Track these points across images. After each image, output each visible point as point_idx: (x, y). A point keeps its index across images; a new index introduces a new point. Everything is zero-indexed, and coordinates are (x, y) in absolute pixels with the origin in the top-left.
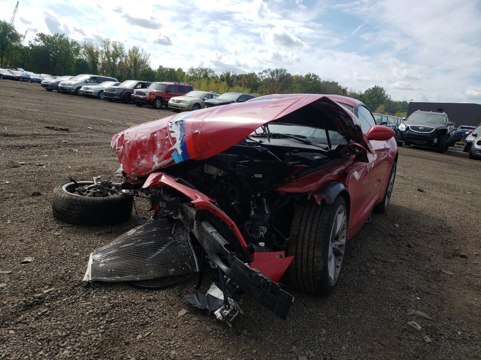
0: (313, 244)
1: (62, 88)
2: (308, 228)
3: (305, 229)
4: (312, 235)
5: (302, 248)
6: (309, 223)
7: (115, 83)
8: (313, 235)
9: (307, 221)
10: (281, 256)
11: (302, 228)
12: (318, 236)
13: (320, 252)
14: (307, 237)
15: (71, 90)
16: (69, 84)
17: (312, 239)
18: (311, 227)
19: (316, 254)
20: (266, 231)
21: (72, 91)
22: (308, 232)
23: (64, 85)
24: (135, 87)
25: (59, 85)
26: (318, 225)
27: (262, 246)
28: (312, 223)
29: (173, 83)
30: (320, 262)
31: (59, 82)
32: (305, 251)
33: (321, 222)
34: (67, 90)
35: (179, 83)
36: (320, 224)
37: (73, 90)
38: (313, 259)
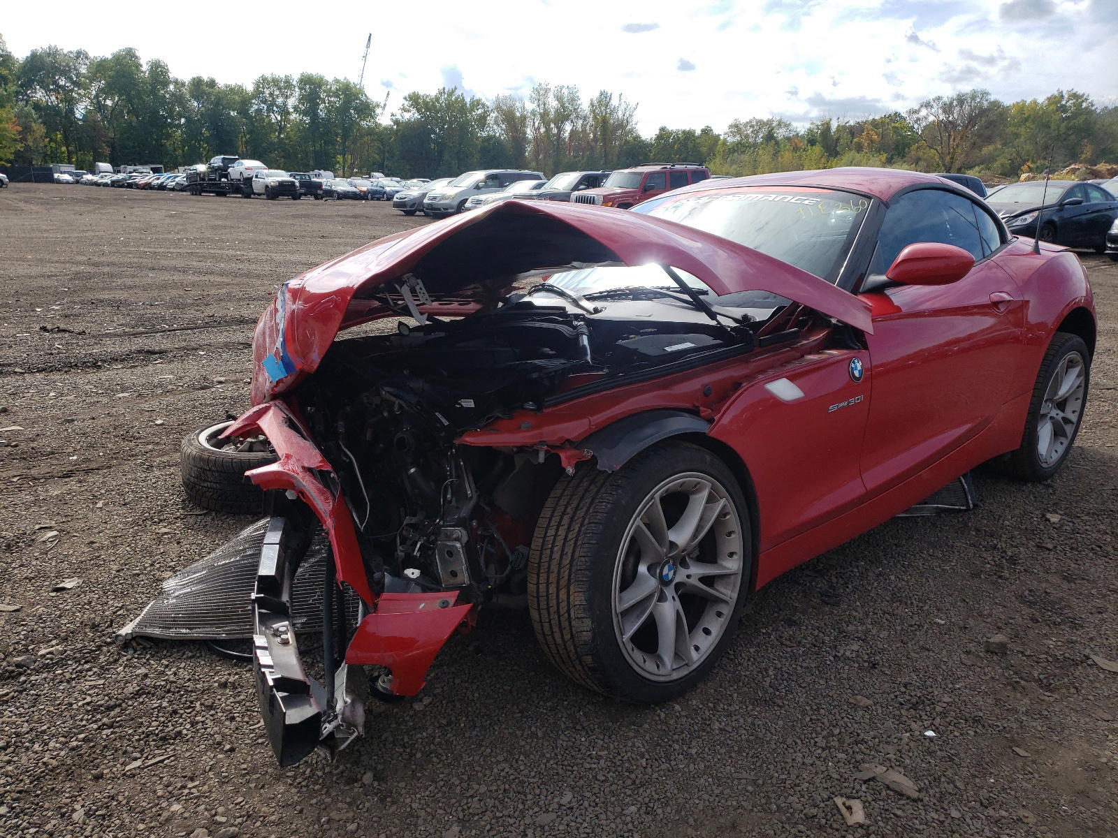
0: (567, 573)
1: (431, 207)
2: (562, 532)
3: (556, 535)
4: (566, 550)
5: (548, 584)
6: (566, 520)
7: (534, 182)
8: (569, 550)
9: (564, 513)
10: (445, 604)
11: (551, 532)
12: (577, 554)
13: (581, 594)
14: (557, 556)
15: (447, 209)
16: (443, 197)
17: (566, 561)
18: (569, 530)
19: (572, 598)
20: (465, 539)
21: (449, 211)
22: (559, 542)
23: (435, 198)
24: (576, 188)
25: (426, 201)
26: (582, 525)
27: (412, 576)
28: (572, 519)
29: (658, 168)
30: (584, 620)
31: (424, 195)
32: (552, 590)
33: (590, 519)
34: (439, 209)
35: (673, 166)
36: (586, 522)
37: (452, 208)
38: (568, 611)
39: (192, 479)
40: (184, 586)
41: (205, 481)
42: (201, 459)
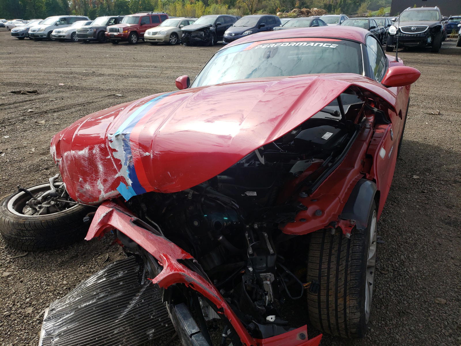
0: (342, 290)
1: (33, 35)
2: (333, 266)
3: (329, 268)
4: (340, 277)
5: (328, 295)
6: (334, 258)
7: (86, 22)
8: (342, 276)
9: (330, 255)
10: (302, 336)
11: (325, 266)
12: (349, 279)
13: (354, 301)
14: (333, 280)
15: (42, 36)
16: (39, 30)
17: (341, 283)
18: (338, 265)
19: (347, 303)
20: (273, 279)
21: (44, 37)
22: (333, 272)
23: (34, 31)
24: (108, 24)
25: (30, 32)
26: (347, 261)
27: (272, 320)
28: (338, 258)
29: (145, 14)
30: (356, 313)
31: (28, 29)
32: (332, 299)
33: (351, 257)
34: (38, 36)
35: (152, 13)
36: (350, 259)
37: (45, 35)
38: (345, 309)
39: (13, 236)
40: (61, 326)
41: (23, 236)
42: (19, 224)
